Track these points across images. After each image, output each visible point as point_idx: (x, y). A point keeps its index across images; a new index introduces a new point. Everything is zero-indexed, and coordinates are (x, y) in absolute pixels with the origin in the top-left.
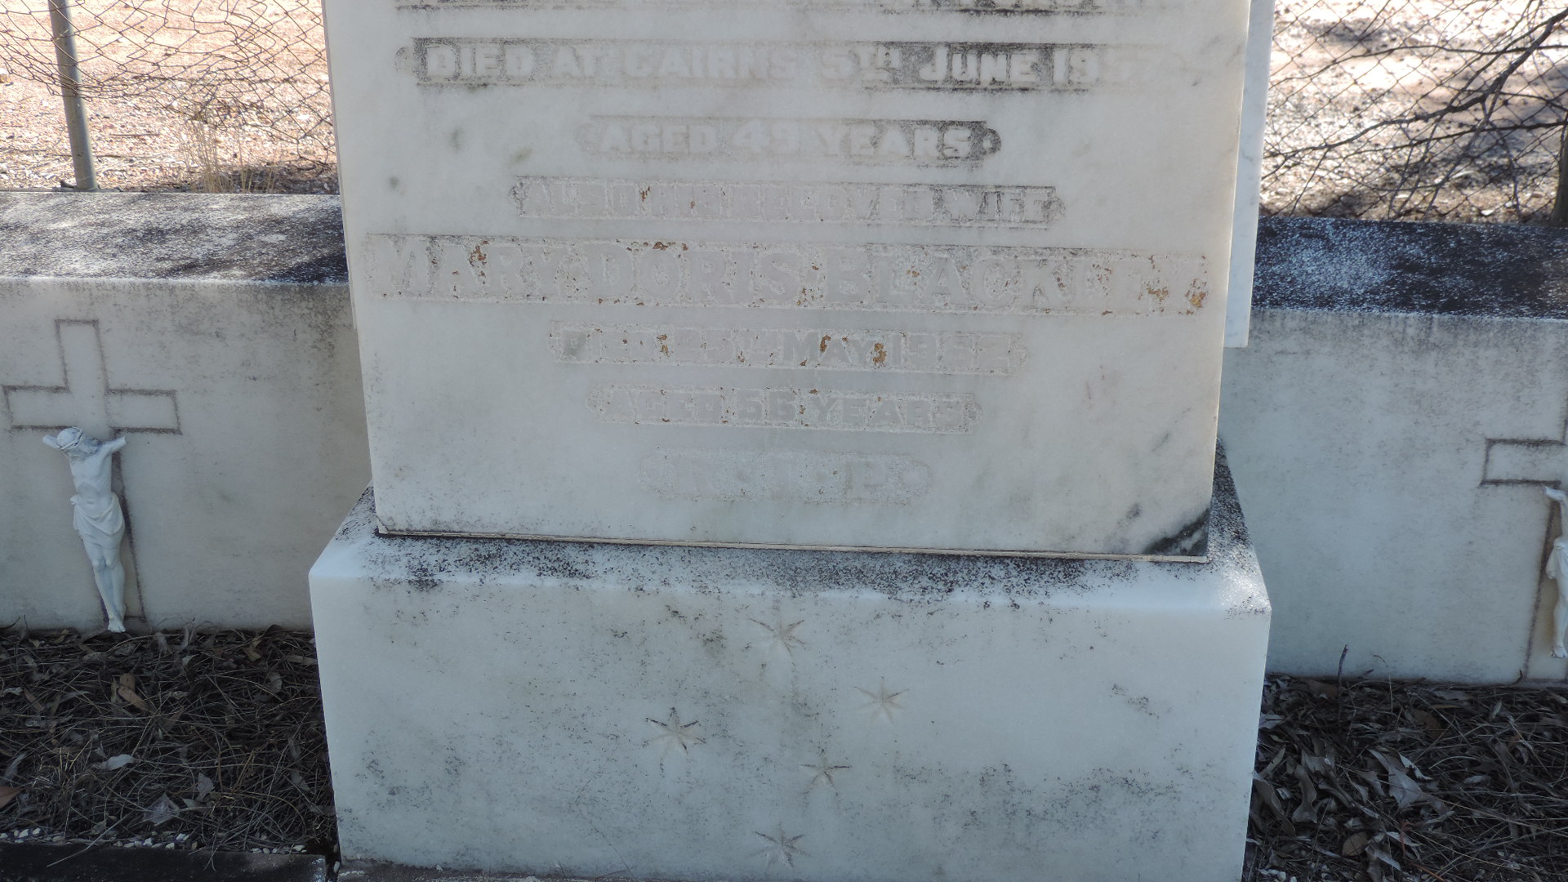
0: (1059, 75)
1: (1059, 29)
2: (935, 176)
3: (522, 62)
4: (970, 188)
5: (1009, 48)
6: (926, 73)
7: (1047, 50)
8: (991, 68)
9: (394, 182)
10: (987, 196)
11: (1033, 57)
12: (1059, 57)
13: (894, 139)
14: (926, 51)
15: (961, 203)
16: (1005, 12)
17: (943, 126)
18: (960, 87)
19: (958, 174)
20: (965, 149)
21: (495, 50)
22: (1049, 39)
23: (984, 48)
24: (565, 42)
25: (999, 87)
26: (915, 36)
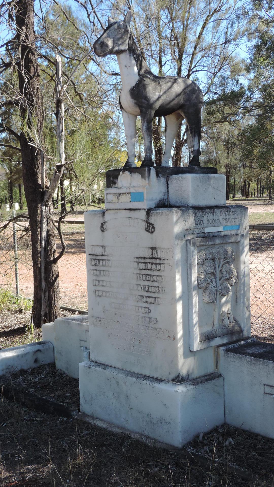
0: (157, 302)
1: (156, 295)
2: (144, 315)
3: (104, 294)
4: (148, 317)
5: (151, 297)
6: (143, 300)
7: (155, 298)
8: (149, 300)
9: (93, 309)
10: (150, 319)
11: (154, 299)
12: (156, 299)
13: (140, 309)
14: (142, 297)
15: (147, 319)
16: (150, 292)
17: (145, 308)
18: (147, 302)
19: (147, 315)
20: (147, 312)
21: (102, 292)
22: (155, 296)
23: (149, 297)
24: (108, 292)
25: (150, 303)
26: (141, 295)
